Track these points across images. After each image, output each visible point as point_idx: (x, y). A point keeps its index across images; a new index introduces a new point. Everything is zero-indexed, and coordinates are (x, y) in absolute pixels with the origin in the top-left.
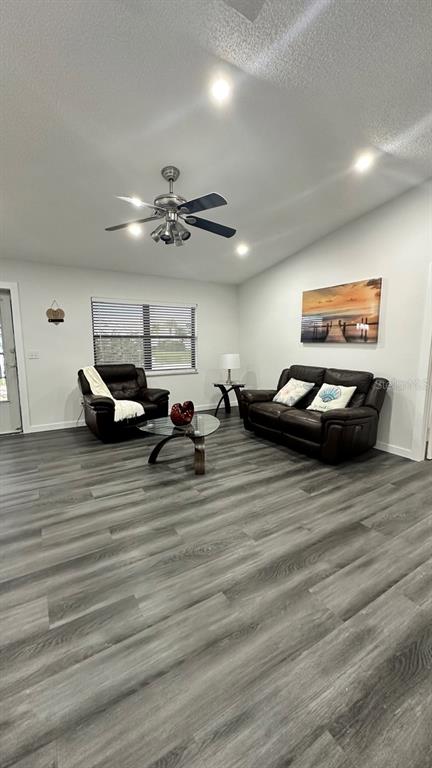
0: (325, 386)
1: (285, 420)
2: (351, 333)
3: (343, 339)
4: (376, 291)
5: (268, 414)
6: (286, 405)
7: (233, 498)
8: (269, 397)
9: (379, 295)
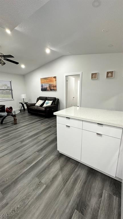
0: (47, 101)
1: (37, 109)
2: (51, 89)
3: (50, 90)
4: (55, 79)
5: (33, 109)
6: (38, 106)
7: (24, 127)
8: (34, 105)
9: (56, 80)
